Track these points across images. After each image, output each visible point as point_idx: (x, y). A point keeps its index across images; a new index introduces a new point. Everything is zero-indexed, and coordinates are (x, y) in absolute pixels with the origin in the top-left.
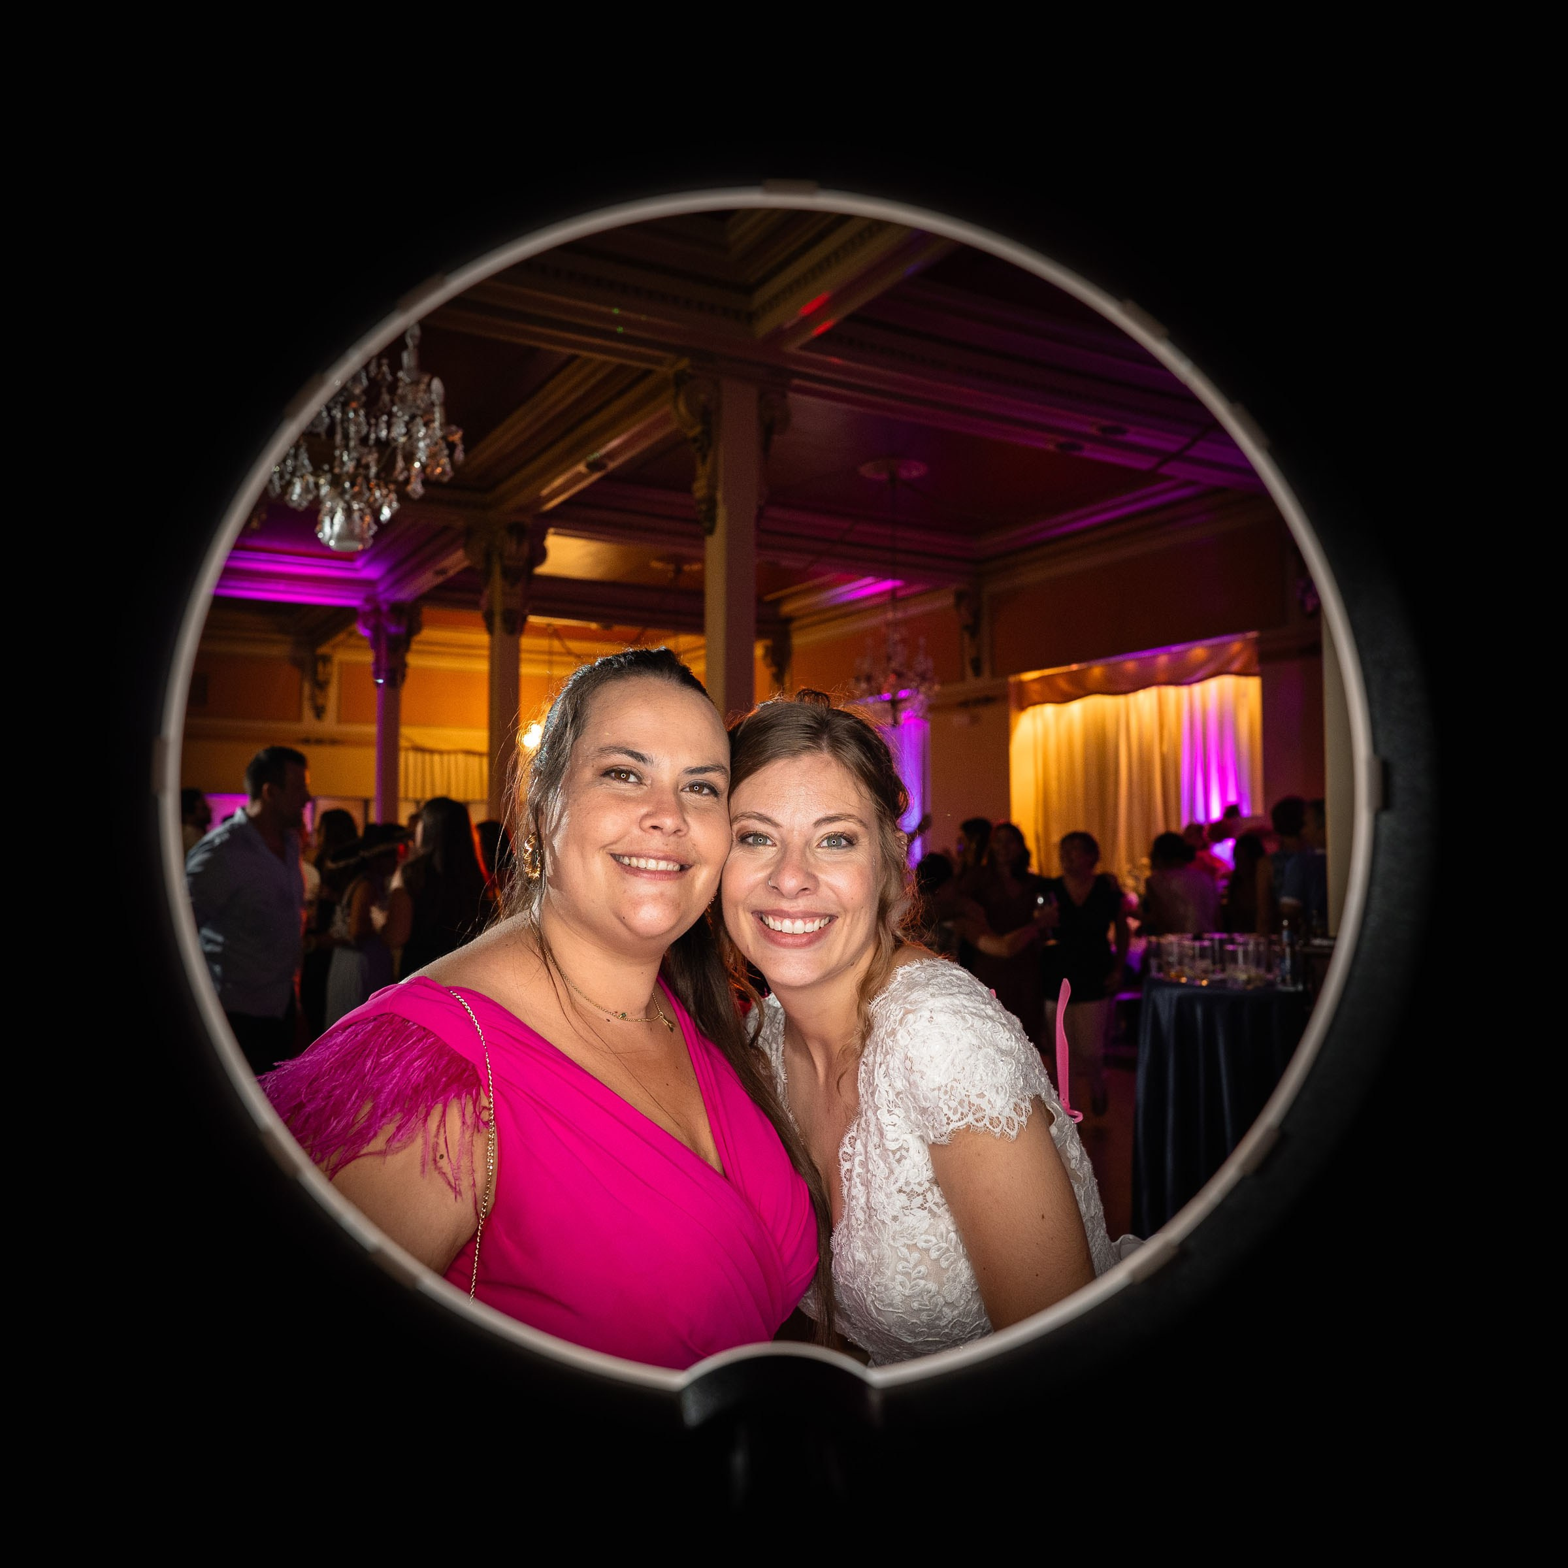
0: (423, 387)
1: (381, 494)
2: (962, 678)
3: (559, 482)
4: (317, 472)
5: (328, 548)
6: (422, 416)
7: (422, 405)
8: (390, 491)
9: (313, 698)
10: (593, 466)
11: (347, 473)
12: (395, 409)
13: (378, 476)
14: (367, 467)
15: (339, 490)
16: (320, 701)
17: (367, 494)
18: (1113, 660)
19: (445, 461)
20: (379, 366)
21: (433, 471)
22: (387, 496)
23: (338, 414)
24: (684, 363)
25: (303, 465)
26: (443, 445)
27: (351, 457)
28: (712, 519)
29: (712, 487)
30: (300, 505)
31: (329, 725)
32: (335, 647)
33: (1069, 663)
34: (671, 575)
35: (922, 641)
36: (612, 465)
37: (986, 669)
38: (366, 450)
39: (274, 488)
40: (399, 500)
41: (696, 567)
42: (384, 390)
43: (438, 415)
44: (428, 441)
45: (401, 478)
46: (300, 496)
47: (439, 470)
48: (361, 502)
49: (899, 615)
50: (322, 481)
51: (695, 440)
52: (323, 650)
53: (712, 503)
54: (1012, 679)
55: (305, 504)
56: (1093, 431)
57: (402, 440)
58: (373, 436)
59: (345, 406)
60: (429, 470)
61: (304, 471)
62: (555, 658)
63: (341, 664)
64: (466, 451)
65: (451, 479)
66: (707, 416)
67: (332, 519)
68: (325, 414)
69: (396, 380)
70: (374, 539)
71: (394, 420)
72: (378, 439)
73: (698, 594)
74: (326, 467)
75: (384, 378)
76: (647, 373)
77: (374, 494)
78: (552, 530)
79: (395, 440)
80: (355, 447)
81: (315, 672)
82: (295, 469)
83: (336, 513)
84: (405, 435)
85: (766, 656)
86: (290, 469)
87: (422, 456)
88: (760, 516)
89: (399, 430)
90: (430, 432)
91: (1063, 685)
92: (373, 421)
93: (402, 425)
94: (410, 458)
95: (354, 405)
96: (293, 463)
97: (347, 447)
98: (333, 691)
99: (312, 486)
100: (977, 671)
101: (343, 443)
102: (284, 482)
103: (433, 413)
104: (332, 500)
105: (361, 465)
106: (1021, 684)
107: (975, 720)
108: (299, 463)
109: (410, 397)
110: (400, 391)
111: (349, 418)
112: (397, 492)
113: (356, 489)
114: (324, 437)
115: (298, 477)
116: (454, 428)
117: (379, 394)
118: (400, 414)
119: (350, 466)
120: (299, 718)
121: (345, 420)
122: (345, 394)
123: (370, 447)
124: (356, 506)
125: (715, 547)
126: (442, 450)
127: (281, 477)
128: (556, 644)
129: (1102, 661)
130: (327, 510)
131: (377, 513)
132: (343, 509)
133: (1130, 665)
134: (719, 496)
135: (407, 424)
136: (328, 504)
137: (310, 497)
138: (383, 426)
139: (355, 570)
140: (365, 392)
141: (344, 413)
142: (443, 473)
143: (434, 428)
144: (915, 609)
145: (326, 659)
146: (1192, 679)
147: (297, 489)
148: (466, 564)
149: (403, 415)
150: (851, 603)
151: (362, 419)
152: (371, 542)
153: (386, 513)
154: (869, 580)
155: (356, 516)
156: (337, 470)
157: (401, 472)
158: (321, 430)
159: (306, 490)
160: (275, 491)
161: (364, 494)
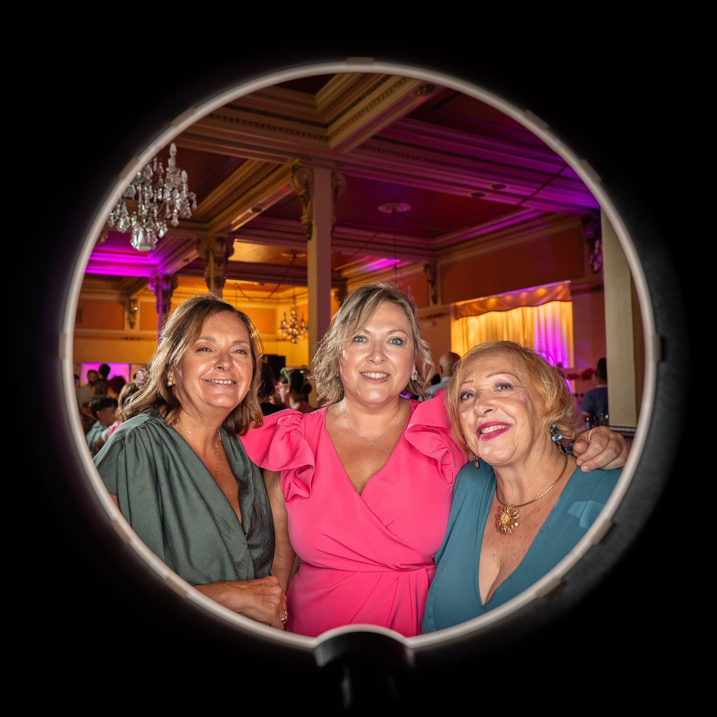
0: (178, 175)
1: (159, 225)
2: (428, 305)
3: (239, 217)
4: (130, 215)
5: (136, 250)
6: (178, 188)
7: (178, 183)
8: (163, 223)
9: (129, 319)
10: (255, 210)
11: (144, 215)
12: (165, 185)
13: (158, 216)
14: (153, 212)
15: (141, 223)
16: (132, 320)
17: (153, 225)
18: (500, 295)
19: (189, 208)
20: (158, 166)
21: (182, 214)
22: (162, 225)
23: (139, 188)
24: (297, 161)
25: (124, 212)
26: (187, 201)
27: (146, 208)
28: (310, 231)
29: (310, 218)
30: (123, 230)
31: (136, 331)
32: (138, 295)
33: (479, 297)
34: (291, 259)
35: (409, 288)
36: (264, 209)
37: (439, 299)
38: (152, 205)
39: (111, 223)
40: (168, 227)
41: (303, 255)
42: (160, 177)
43: (185, 187)
44: (180, 200)
45: (168, 217)
46: (123, 226)
47: (185, 213)
48: (151, 228)
49: (398, 276)
50: (133, 219)
51: (302, 196)
52: (134, 297)
53: (310, 225)
54: (452, 305)
55: (125, 230)
56: (490, 187)
57: (169, 199)
58: (155, 198)
59: (143, 184)
60: (181, 213)
61: (125, 215)
62: (239, 299)
63: (141, 303)
64: (198, 204)
65: (191, 217)
66: (307, 185)
67: (137, 237)
68: (134, 188)
69: (166, 172)
70: (157, 245)
71: (165, 190)
72: (158, 200)
73: (304, 268)
74: (135, 213)
75: (160, 171)
76: (280, 166)
77: (156, 225)
78: (236, 240)
79: (165, 200)
80: (147, 203)
81: (130, 307)
82: (121, 213)
83: (139, 233)
84: (170, 197)
85: (335, 296)
86: (118, 214)
87: (178, 207)
88: (333, 231)
89: (167, 195)
90: (181, 195)
91: (476, 307)
92: (155, 191)
93: (169, 193)
94: (172, 207)
95: (147, 184)
96: (120, 211)
97: (144, 203)
98: (138, 316)
99: (128, 221)
100: (435, 301)
101: (142, 202)
102: (116, 220)
103: (182, 187)
104: (137, 228)
105: (150, 211)
106: (456, 307)
107: (434, 324)
108: (122, 211)
109: (172, 180)
110: (167, 177)
111: (144, 190)
112: (166, 223)
113: (148, 222)
114: (133, 199)
115: (122, 218)
116: (192, 193)
117: (158, 178)
118: (168, 187)
119: (145, 212)
120: (123, 328)
121: (143, 191)
122: (143, 179)
123: (154, 203)
124: (148, 230)
125: (312, 246)
126: (187, 204)
127: (115, 218)
128: (239, 292)
129: (495, 296)
130: (136, 232)
131: (157, 233)
132: (142, 232)
133: (508, 297)
134: (314, 222)
135: (171, 192)
136: (136, 230)
137: (128, 227)
138: (160, 193)
139: (147, 260)
140: (152, 178)
141: (142, 187)
142: (187, 214)
143: (183, 194)
144: (406, 273)
145: (135, 301)
146: (538, 304)
147: (122, 223)
148: (197, 256)
149: (169, 189)
150: (375, 271)
151: (151, 190)
152: (155, 246)
153: (162, 233)
154: (384, 260)
155: (148, 235)
156: (140, 214)
157: (168, 214)
158: (132, 196)
159: (126, 223)
160: (112, 224)
161: (152, 225)
